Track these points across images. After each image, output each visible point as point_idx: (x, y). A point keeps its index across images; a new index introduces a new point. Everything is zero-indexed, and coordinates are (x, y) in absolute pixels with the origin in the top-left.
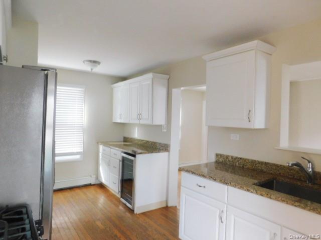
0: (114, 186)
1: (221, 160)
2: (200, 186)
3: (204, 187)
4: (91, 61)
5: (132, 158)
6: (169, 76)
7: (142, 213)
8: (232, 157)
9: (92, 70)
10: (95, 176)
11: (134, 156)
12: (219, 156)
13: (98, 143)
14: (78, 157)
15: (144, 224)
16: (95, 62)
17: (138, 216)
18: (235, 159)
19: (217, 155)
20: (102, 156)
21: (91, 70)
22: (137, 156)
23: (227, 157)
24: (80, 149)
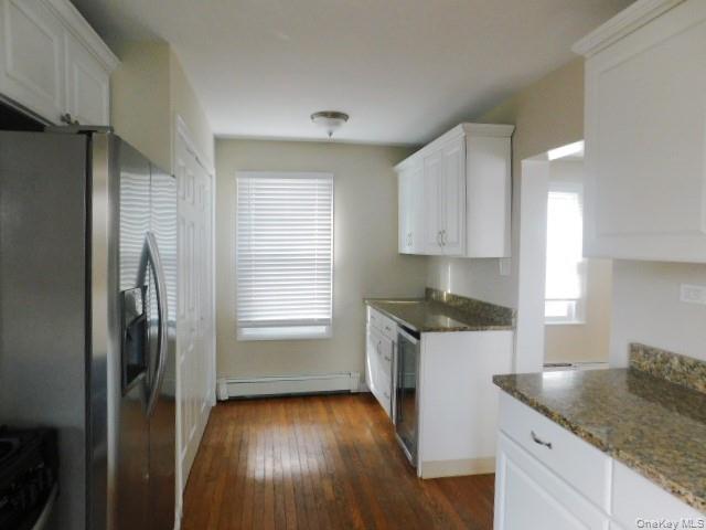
0: (386, 402)
1: (646, 364)
2: (538, 441)
3: (549, 445)
4: (325, 114)
5: (412, 339)
6: (512, 127)
7: (435, 479)
8: (682, 361)
9: (330, 134)
10: (359, 375)
11: (417, 335)
12: (641, 353)
13: (364, 299)
14: (321, 330)
15: (428, 508)
16: (336, 115)
17: (423, 485)
18: (692, 368)
19: (634, 349)
20: (372, 332)
21: (327, 136)
22: (423, 335)
23: (667, 358)
24: (324, 314)
